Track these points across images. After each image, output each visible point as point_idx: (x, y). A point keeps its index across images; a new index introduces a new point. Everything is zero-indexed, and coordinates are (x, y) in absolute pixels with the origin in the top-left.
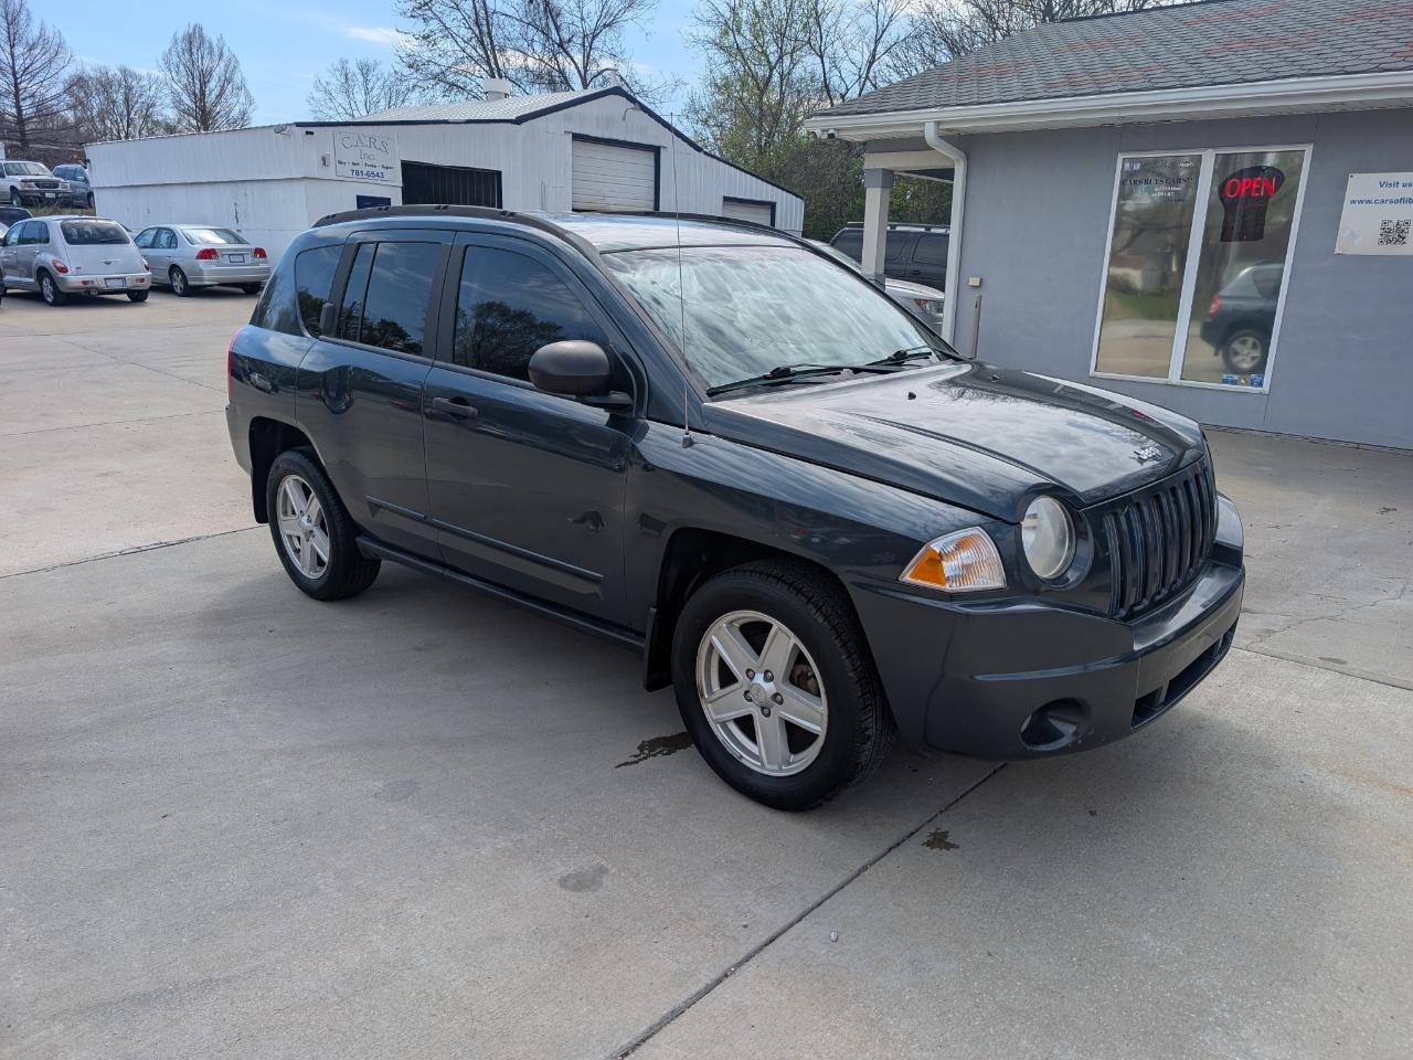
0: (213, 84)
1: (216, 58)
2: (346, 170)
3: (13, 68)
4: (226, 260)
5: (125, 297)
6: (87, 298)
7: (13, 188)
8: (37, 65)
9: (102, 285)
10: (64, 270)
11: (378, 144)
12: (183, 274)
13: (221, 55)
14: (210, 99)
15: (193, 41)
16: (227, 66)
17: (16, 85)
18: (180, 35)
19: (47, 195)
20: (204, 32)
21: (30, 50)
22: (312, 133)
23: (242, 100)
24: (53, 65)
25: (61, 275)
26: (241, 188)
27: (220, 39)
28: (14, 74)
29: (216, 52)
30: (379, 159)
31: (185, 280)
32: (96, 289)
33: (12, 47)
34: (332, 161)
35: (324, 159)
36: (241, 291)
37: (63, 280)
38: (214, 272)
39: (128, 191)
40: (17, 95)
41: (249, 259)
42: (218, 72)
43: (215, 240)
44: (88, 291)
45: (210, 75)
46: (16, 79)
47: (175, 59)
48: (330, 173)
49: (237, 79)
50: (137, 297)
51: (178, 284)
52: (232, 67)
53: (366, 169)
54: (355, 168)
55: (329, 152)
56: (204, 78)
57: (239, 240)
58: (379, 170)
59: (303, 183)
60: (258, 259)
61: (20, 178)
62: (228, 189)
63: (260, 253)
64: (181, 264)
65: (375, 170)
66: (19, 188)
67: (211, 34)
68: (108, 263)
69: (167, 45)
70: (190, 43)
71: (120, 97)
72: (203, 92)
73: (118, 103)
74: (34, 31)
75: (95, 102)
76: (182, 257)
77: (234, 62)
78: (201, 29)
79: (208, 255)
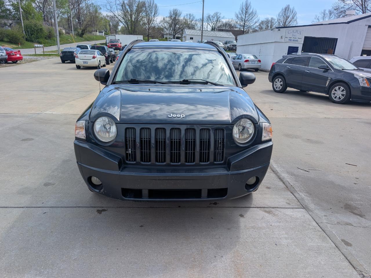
0: (288, 20)
1: (291, 13)
2: (287, 40)
3: (245, 20)
4: (251, 63)
7: (228, 47)
8: (250, 18)
11: (299, 32)
12: (241, 66)
13: (293, 12)
15: (287, 9)
16: (293, 15)
17: (245, 24)
18: (284, 8)
19: (234, 48)
21: (249, 15)
22: (280, 30)
23: (295, 23)
24: (253, 19)
26: (262, 45)
27: (294, 8)
29: (292, 10)
30: (298, 36)
31: (241, 67)
33: (246, 15)
34: (284, 37)
35: (282, 37)
36: (254, 70)
38: (247, 65)
39: (242, 46)
40: (244, 26)
41: (256, 63)
42: (291, 16)
43: (252, 58)
45: (289, 17)
46: (245, 22)
47: (281, 14)
48: (283, 40)
49: (295, 18)
51: (240, 68)
52: (295, 15)
53: (293, 39)
54: (290, 39)
55: (284, 35)
56: (287, 18)
57: (257, 58)
58: (297, 39)
59: (275, 43)
60: (259, 63)
61: (229, 44)
62: (259, 46)
63: (260, 61)
64: (241, 63)
65: (296, 39)
67: (291, 7)
71: (269, 25)
72: (285, 22)
73: (269, 26)
74: (251, 10)
75: (264, 27)
76: (242, 61)
77: (295, 14)
78: (289, 6)
79: (247, 61)
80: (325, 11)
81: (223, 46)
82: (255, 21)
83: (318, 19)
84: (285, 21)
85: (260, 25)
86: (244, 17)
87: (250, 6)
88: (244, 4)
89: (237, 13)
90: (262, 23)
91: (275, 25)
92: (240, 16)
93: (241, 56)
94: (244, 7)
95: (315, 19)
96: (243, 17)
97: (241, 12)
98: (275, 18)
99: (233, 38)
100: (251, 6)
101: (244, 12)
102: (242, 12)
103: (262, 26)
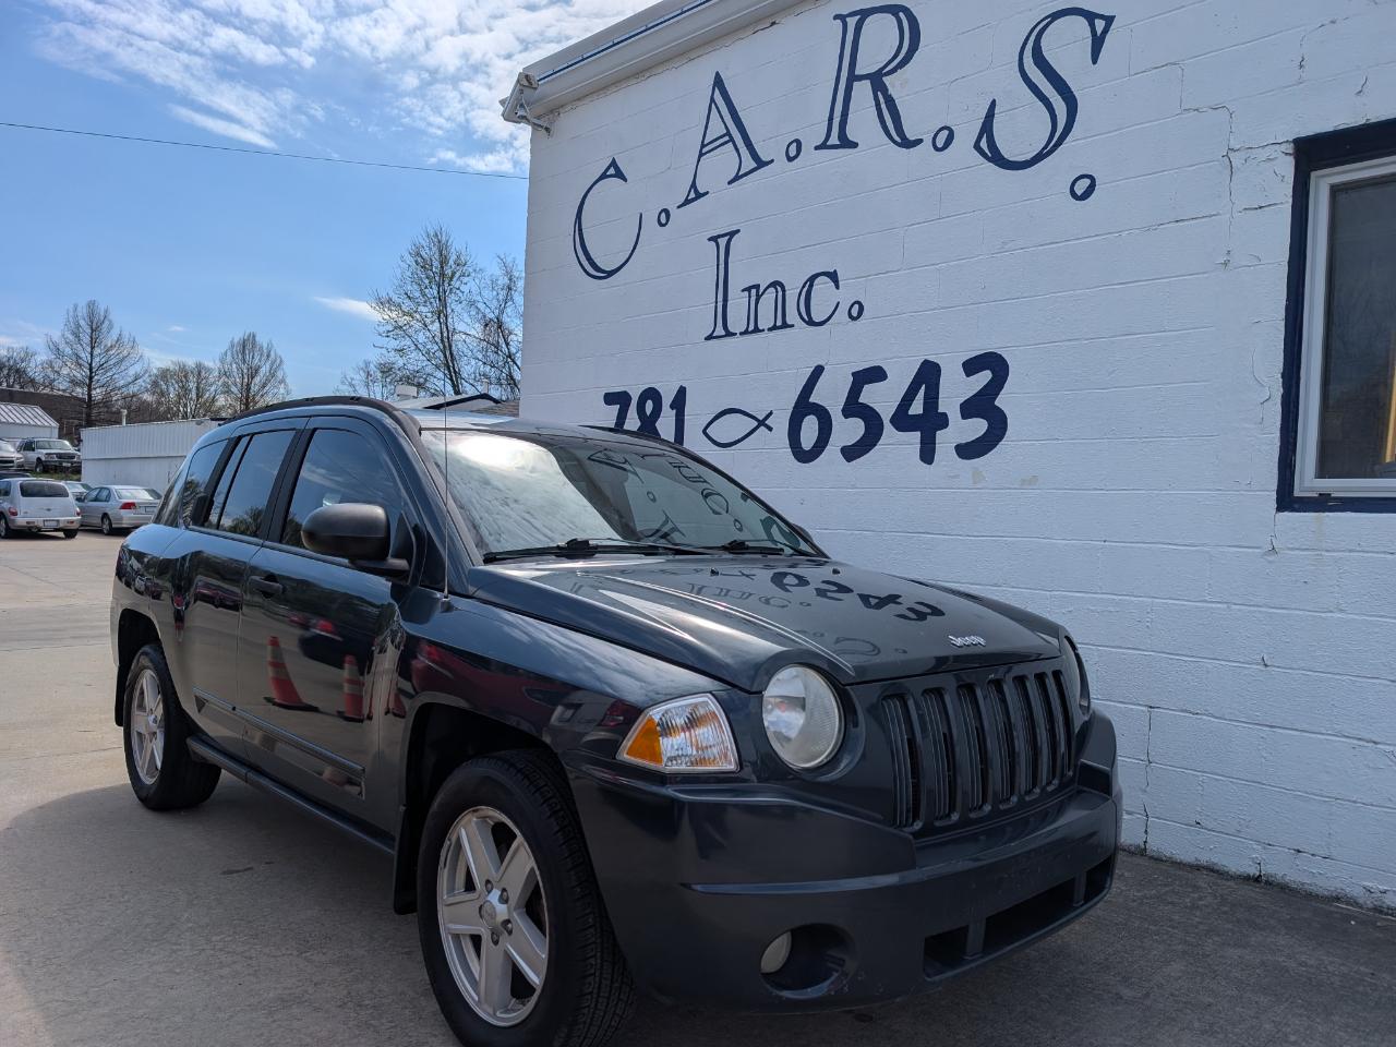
0: (257, 380)
1: (264, 357)
3: (91, 365)
4: (142, 510)
5: (61, 534)
6: (31, 533)
7: (39, 459)
8: (111, 362)
9: (41, 525)
10: (15, 514)
12: (109, 520)
13: (268, 356)
14: (254, 388)
15: (247, 346)
16: (272, 364)
17: (91, 378)
18: (236, 341)
19: (64, 464)
20: (257, 339)
21: (107, 351)
23: (282, 391)
24: (124, 364)
25: (12, 517)
27: (270, 343)
28: (91, 369)
29: (265, 351)
31: (110, 524)
32: (36, 527)
33: (92, 348)
37: (13, 520)
38: (130, 518)
39: (103, 462)
40: (89, 386)
42: (264, 370)
43: (144, 496)
44: (30, 528)
45: (257, 371)
46: (91, 372)
47: (229, 358)
49: (280, 374)
50: (70, 534)
51: (106, 527)
56: (253, 373)
61: (45, 451)
62: (164, 462)
64: (109, 513)
66: (43, 459)
67: (262, 340)
68: (49, 510)
69: (225, 346)
70: (244, 347)
71: (192, 385)
72: (248, 385)
73: (190, 390)
74: (114, 335)
75: (171, 389)
76: (112, 508)
77: (278, 361)
78: (254, 336)
79: (128, 506)
80: (367, 364)
81: (20, 456)
82: (132, 372)
83: (351, 385)
84: (246, 380)
85: (155, 384)
86: (85, 356)
87: (107, 322)
88: (83, 311)
89: (56, 336)
90: (165, 374)
91: (213, 389)
92: (68, 350)
93: (105, 493)
94: (82, 323)
95: (343, 383)
96: (83, 355)
97: (71, 337)
98: (212, 363)
99: (50, 427)
100: (110, 321)
101: (86, 339)
102: (77, 337)
103: (164, 387)
